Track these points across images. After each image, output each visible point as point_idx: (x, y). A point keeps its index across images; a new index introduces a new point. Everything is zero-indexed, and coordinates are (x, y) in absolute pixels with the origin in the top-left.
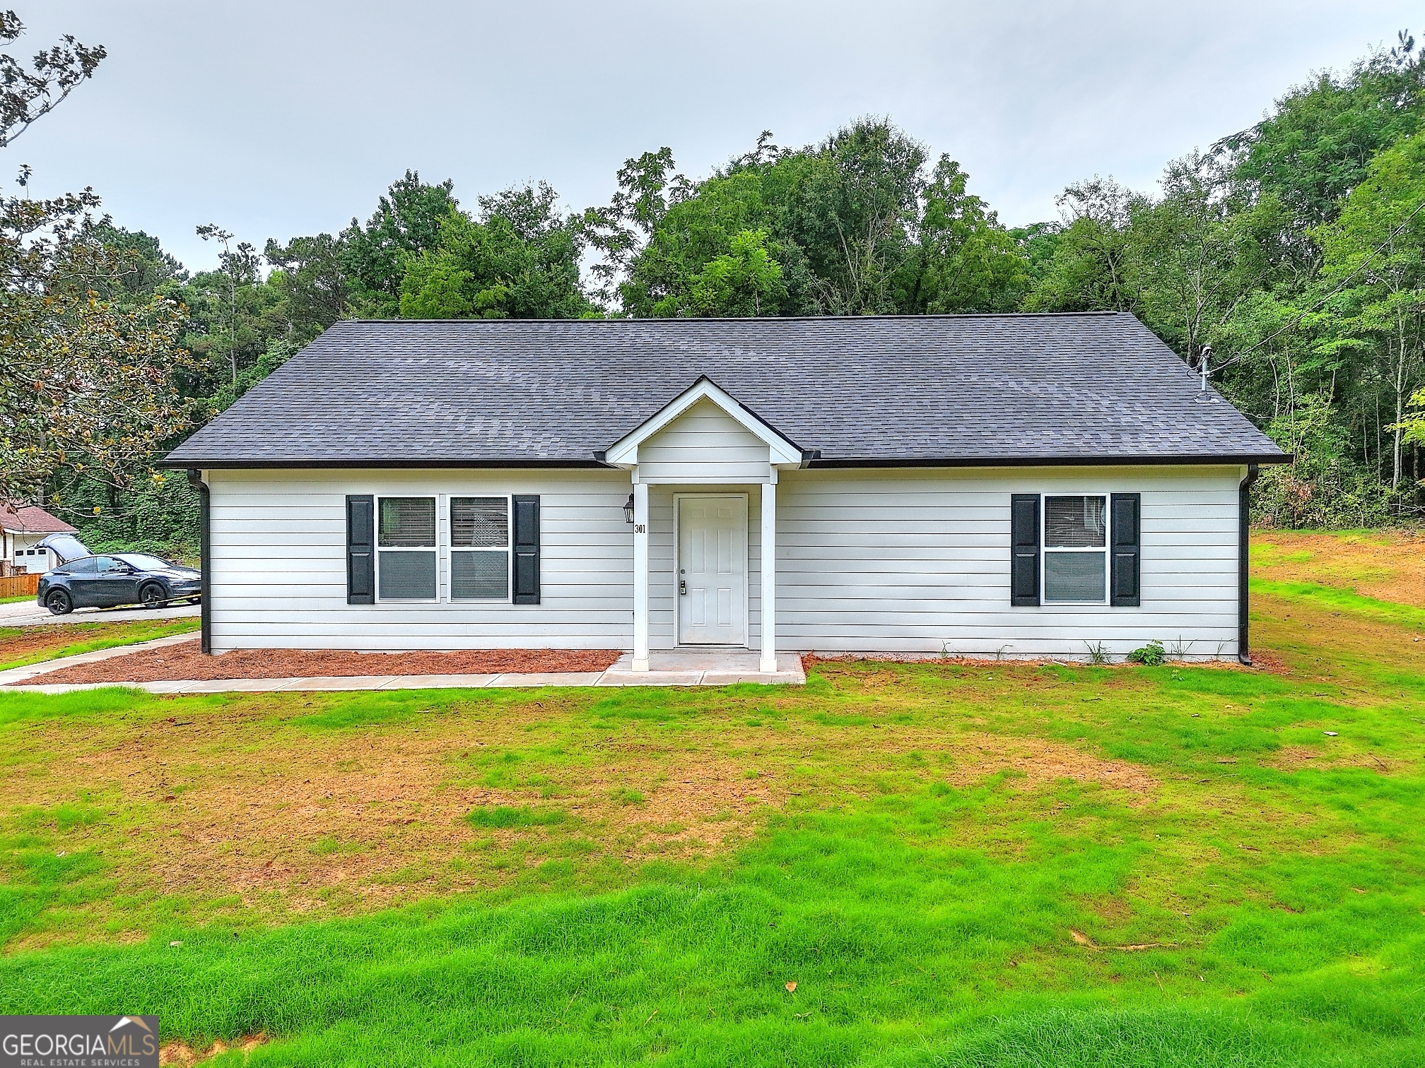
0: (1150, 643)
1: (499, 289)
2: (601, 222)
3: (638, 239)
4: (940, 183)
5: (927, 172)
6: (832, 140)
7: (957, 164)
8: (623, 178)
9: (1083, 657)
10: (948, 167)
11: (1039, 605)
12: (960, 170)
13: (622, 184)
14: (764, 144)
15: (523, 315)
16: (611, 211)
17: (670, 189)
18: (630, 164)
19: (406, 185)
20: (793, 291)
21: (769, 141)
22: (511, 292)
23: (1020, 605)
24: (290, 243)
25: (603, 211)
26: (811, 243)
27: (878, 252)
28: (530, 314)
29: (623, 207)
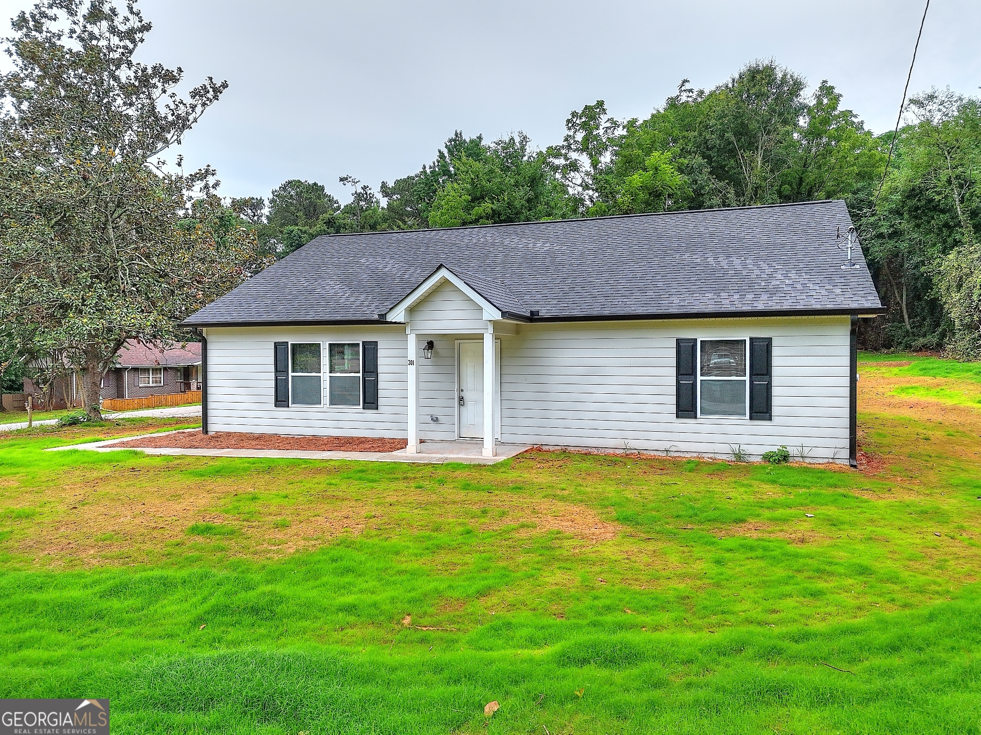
0: (779, 447)
1: (487, 206)
2: (557, 156)
3: (583, 164)
4: (820, 103)
5: (808, 96)
6: (733, 80)
7: (833, 88)
8: (570, 125)
9: (728, 456)
10: (826, 90)
11: (696, 417)
12: (836, 91)
13: (569, 129)
14: (683, 88)
15: (504, 221)
16: (563, 147)
17: (603, 129)
18: (574, 114)
19: (455, 140)
20: (698, 193)
21: (687, 86)
22: (494, 207)
23: (682, 417)
24: (395, 183)
25: (558, 147)
26: (714, 156)
27: (765, 160)
28: (509, 220)
29: (571, 144)
